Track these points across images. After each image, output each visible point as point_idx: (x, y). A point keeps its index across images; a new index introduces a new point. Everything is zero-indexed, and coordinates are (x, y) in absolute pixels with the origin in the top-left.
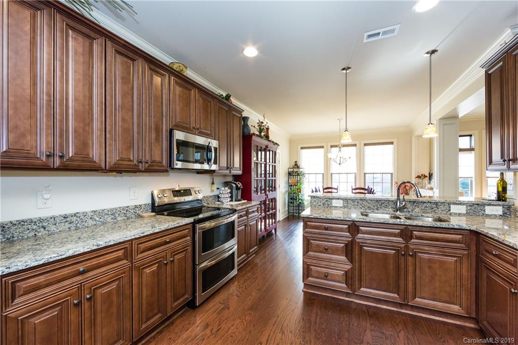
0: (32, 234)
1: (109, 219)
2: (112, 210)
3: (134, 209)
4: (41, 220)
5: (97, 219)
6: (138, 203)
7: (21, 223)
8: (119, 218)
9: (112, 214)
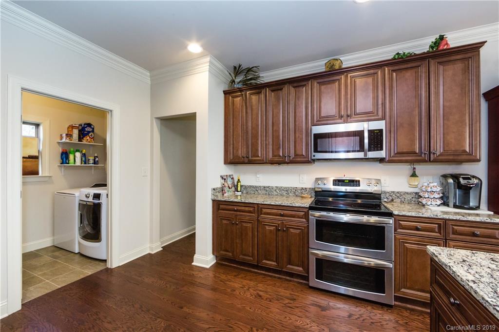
0: (253, 192)
1: (284, 193)
2: (286, 188)
3: (301, 190)
4: (256, 187)
5: (278, 192)
6: (304, 186)
7: (250, 186)
8: (290, 194)
9: (286, 191)
